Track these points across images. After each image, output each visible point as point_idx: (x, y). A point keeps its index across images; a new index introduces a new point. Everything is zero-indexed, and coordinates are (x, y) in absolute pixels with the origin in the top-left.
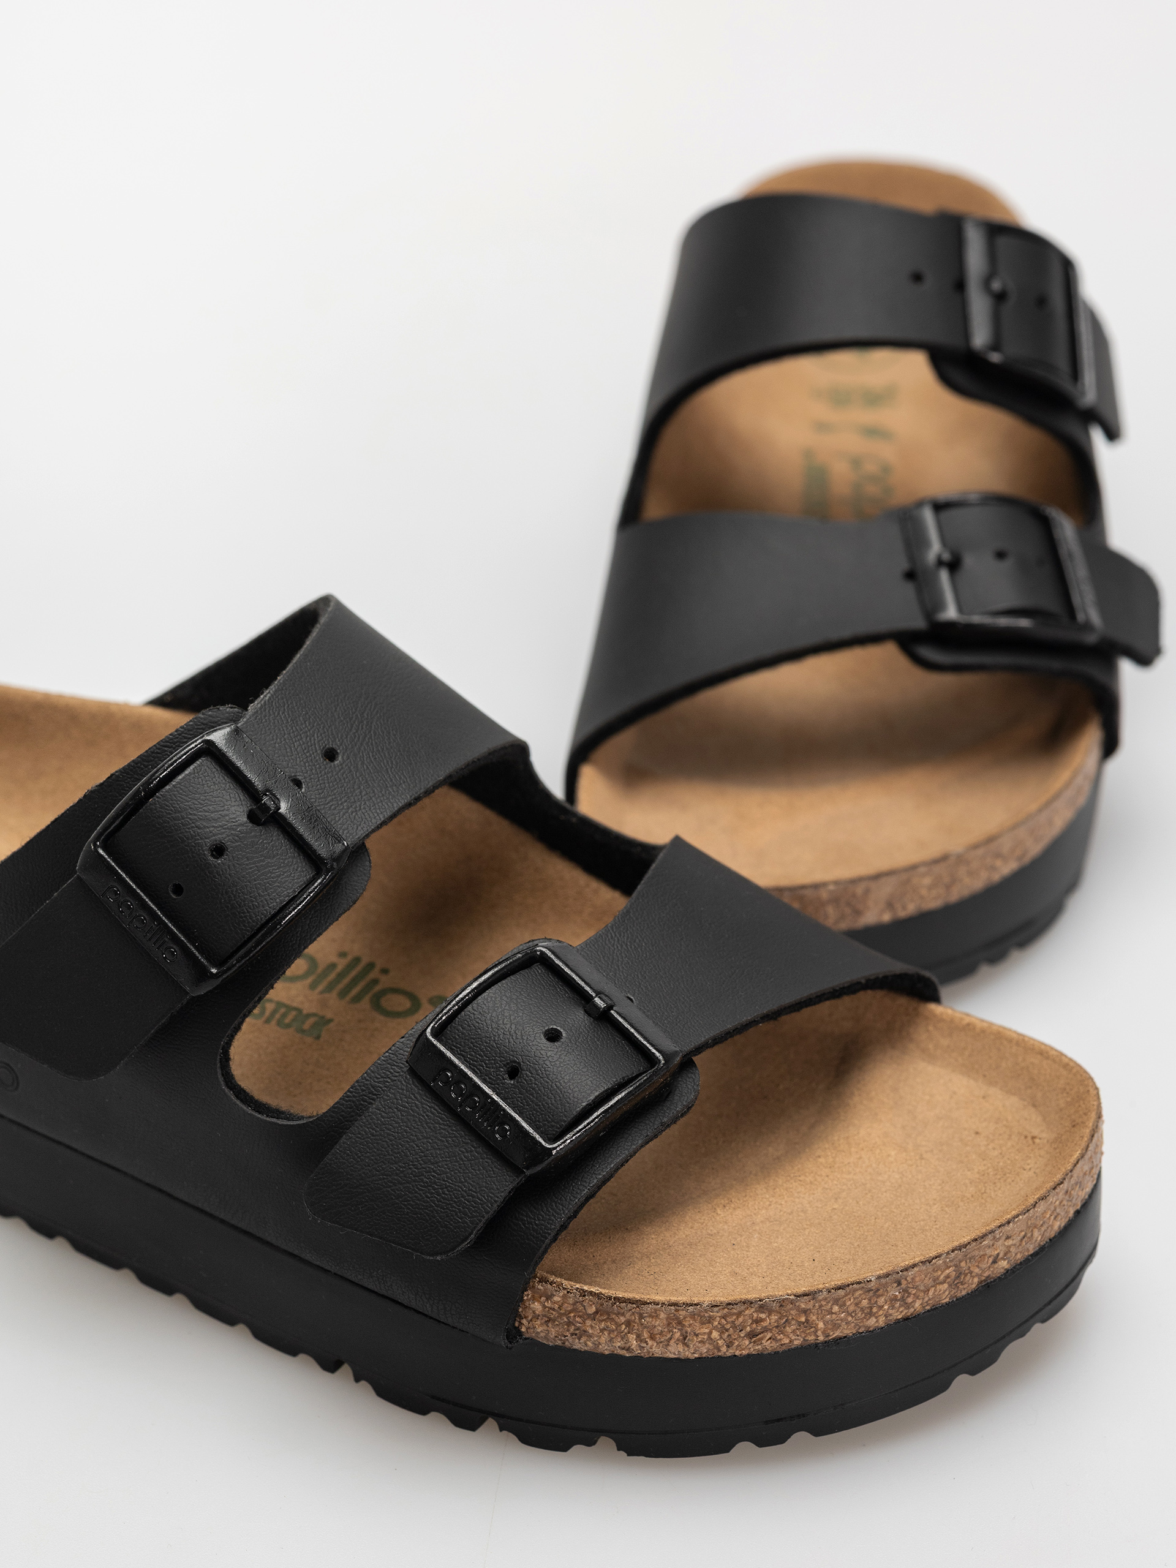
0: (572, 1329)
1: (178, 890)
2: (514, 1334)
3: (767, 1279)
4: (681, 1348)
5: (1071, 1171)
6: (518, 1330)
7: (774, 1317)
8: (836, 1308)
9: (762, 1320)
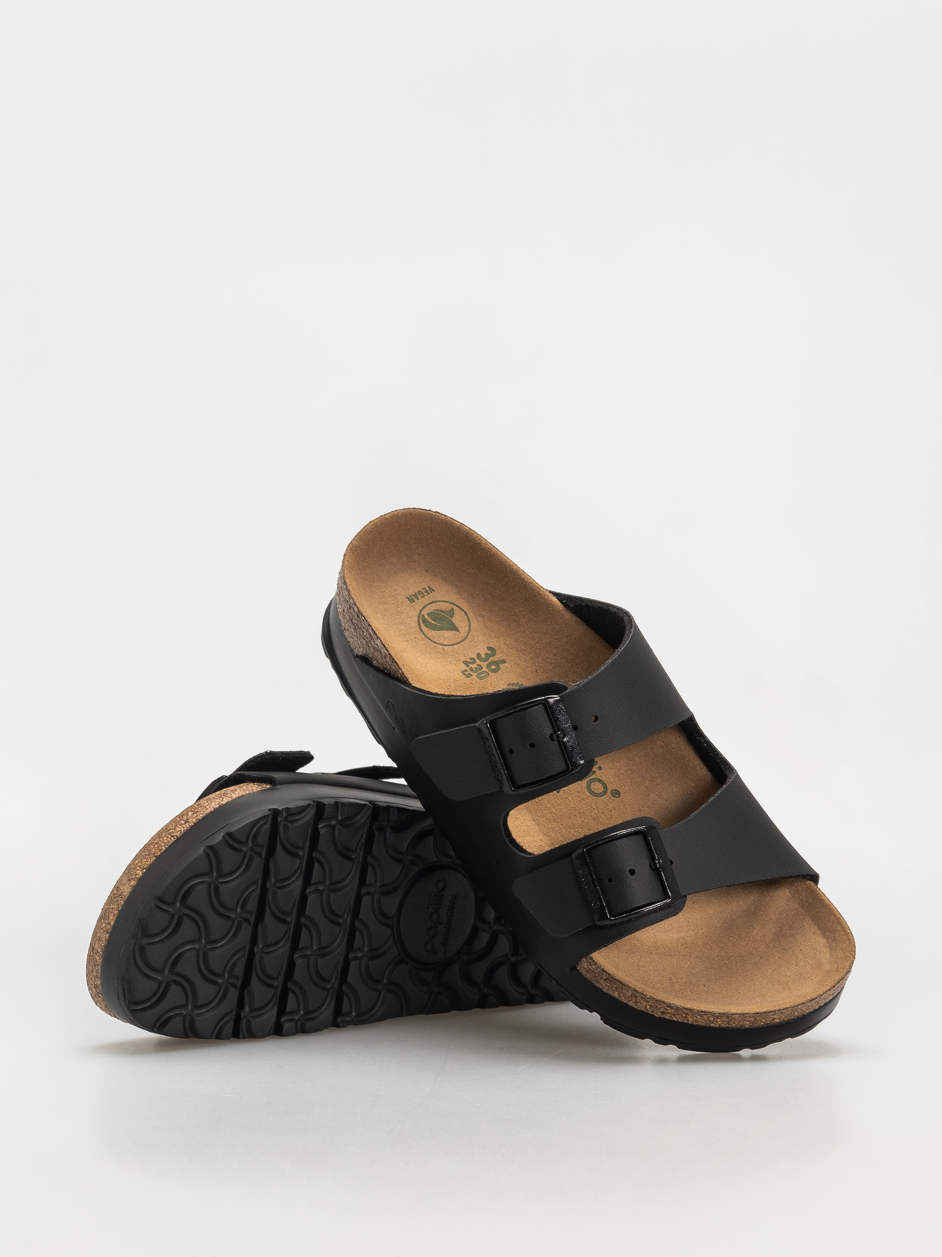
0: (595, 979)
1: (511, 751)
2: (574, 968)
3: (682, 988)
4: (634, 1004)
5: (821, 995)
6: (576, 967)
7: (673, 1011)
8: (699, 1017)
9: (668, 1010)
